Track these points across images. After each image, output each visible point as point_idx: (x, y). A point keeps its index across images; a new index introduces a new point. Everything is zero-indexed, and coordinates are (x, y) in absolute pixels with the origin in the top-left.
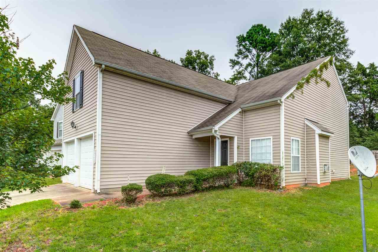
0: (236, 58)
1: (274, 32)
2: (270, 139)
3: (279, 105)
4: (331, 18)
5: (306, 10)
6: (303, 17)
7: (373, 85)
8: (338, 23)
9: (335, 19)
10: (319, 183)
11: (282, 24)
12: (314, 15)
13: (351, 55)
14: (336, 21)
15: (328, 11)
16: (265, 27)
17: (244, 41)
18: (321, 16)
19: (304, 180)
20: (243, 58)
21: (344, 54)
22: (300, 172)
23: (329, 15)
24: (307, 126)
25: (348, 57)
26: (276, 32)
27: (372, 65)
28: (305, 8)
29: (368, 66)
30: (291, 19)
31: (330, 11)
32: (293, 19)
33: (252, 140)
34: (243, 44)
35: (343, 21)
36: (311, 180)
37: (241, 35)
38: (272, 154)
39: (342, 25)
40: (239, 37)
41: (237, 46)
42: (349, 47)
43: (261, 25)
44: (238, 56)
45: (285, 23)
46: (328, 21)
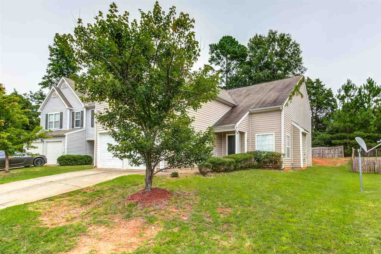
0: (209, 64)
1: (241, 44)
2: (273, 134)
3: (281, 111)
4: (291, 40)
5: (271, 31)
6: (270, 36)
7: (319, 96)
8: (296, 45)
9: (293, 41)
10: (302, 166)
11: (251, 39)
12: (278, 36)
13: (305, 72)
14: (294, 43)
15: (288, 35)
16: (234, 39)
17: (216, 50)
18: (282, 37)
19: (291, 164)
20: (216, 65)
21: (300, 70)
22: (290, 159)
23: (289, 38)
24: (293, 126)
25: (302, 72)
26: (243, 45)
27: (318, 81)
28: (271, 29)
29: (315, 81)
30: (258, 36)
31: (290, 34)
32: (260, 36)
33: (257, 135)
34: (215, 52)
35: (299, 43)
36: (296, 165)
37: (213, 44)
38: (274, 145)
39: (298, 47)
40: (211, 45)
41: (210, 53)
42: (303, 65)
43: (231, 37)
44: (211, 62)
45: (253, 39)
46: (289, 42)
